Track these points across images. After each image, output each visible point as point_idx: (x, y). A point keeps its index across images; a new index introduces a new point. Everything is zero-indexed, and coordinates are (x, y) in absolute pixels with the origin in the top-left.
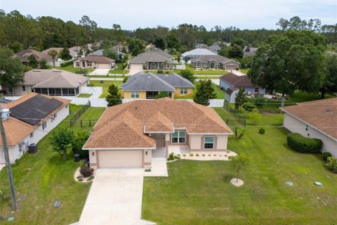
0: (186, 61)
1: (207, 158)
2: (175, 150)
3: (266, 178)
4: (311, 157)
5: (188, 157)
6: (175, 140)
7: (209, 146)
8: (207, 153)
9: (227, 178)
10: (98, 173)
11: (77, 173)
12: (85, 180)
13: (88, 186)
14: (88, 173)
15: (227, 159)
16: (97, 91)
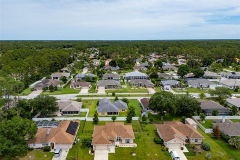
0: (128, 80)
1: (127, 146)
2: (117, 143)
3: (143, 153)
4: (160, 145)
5: (121, 146)
6: (118, 140)
7: (128, 142)
8: (127, 145)
9: (131, 153)
10: (96, 152)
11: (90, 152)
12: (93, 154)
13: (94, 156)
14: (93, 152)
15: (133, 147)
16: (87, 110)
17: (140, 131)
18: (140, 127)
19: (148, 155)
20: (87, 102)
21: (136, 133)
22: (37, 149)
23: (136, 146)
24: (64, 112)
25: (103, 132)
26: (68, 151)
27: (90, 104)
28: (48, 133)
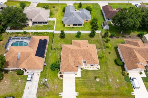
1: (92, 69)
2: (83, 66)
3: (105, 77)
5: (86, 69)
8: (92, 67)
10: (64, 76)
12: (61, 78)
13: (62, 80)
15: (96, 69)
16: (54, 19)
17: (102, 48)
18: (102, 42)
19: (111, 80)
20: (54, 7)
21: (99, 50)
22: (12, 70)
23: (99, 69)
24: (34, 23)
25: (70, 56)
26: (40, 74)
27: (57, 10)
28: (19, 58)
